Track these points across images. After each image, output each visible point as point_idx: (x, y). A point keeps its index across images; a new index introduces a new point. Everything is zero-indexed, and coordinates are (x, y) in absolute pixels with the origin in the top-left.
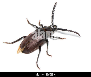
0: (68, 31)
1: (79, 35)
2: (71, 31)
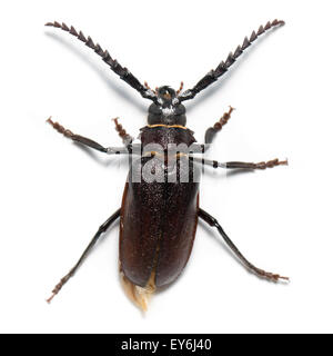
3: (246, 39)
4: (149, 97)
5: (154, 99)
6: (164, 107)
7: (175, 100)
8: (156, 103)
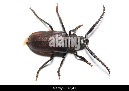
0: (98, 60)
1: (109, 72)
2: (101, 62)
3: (104, 63)
4: (86, 36)
5: (85, 37)
6: (83, 40)
7: (85, 44)
8: (84, 38)
